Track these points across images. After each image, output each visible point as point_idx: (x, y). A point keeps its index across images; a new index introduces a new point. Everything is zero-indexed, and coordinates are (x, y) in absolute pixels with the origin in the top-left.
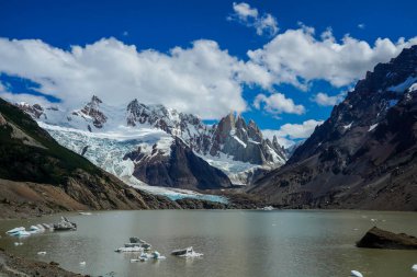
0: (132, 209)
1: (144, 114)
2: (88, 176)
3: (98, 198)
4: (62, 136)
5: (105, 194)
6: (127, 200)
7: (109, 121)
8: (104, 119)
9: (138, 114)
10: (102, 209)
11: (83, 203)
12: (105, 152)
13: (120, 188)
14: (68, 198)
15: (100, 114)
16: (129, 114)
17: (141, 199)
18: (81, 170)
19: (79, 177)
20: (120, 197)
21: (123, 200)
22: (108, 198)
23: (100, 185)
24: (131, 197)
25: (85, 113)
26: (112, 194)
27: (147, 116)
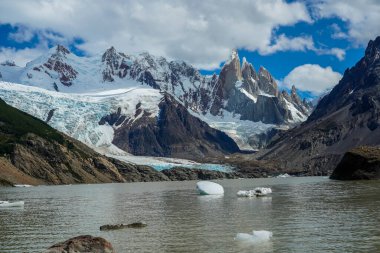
0: (102, 182)
1: (124, 66)
2: (43, 142)
3: (57, 171)
4: (21, 97)
5: (67, 164)
6: (96, 171)
7: (80, 77)
8: (74, 74)
9: (116, 66)
10: (62, 183)
11: (37, 176)
12: (76, 116)
13: (86, 157)
14: (15, 170)
15: (68, 68)
16: (105, 67)
17: (115, 170)
18: (33, 135)
19: (30, 144)
20: (86, 168)
21: (91, 172)
22: (71, 170)
23: (59, 153)
24: (101, 167)
25: (49, 67)
26: (76, 164)
27: (127, 68)
